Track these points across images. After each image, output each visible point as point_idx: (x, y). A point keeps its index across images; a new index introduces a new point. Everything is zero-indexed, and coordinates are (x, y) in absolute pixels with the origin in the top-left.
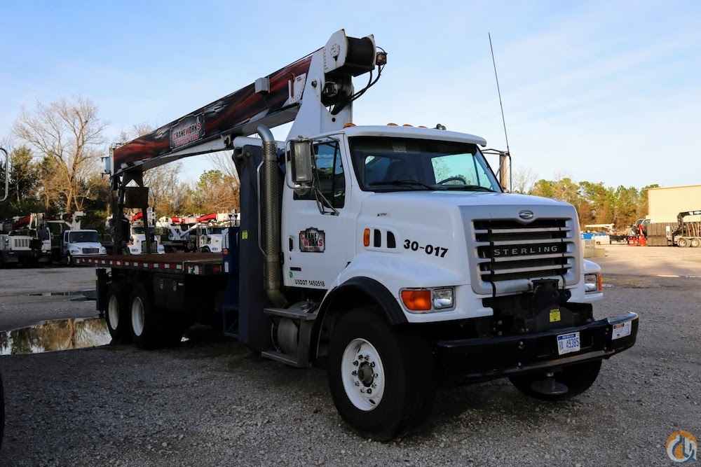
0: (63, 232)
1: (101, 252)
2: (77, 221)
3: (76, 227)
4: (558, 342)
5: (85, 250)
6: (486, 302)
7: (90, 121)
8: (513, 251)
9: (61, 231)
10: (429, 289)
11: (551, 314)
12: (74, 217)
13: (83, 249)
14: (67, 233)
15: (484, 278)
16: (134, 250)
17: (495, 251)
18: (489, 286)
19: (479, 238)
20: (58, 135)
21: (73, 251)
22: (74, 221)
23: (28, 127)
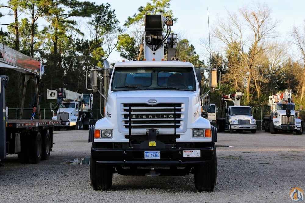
0: (228, 107)
1: (251, 123)
2: (238, 99)
3: (237, 104)
4: (145, 154)
5: (240, 121)
6: (126, 137)
7: (266, 20)
8: (144, 116)
9: (226, 107)
10: (99, 130)
11: (150, 143)
12: (236, 97)
13: (238, 120)
14: (230, 108)
15: (126, 127)
16: (276, 122)
17: (133, 116)
18: (128, 130)
19: (125, 110)
20: (240, 33)
21: (231, 121)
22: (236, 99)
23: (220, 29)
